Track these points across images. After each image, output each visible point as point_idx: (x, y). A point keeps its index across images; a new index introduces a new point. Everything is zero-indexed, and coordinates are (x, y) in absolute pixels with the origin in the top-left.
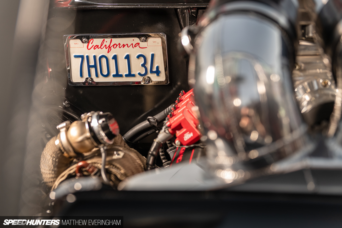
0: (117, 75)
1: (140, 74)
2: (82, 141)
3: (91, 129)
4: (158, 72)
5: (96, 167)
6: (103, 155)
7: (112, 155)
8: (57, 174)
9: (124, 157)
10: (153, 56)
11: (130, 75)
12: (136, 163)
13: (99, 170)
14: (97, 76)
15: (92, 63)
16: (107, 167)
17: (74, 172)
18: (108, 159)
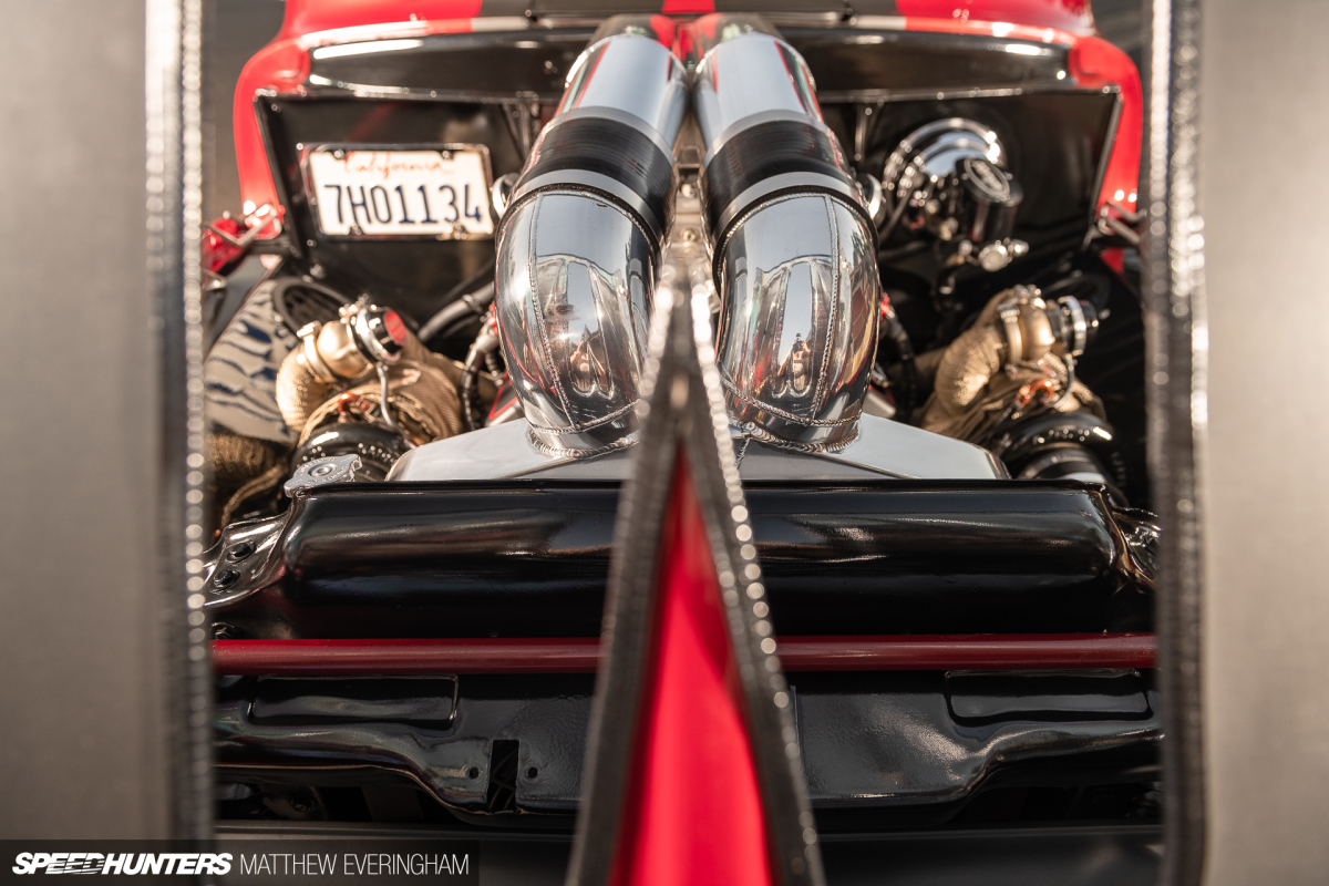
0: (406, 221)
1: (447, 220)
2: (344, 359)
3: (357, 339)
4: (478, 216)
5: (371, 402)
6: (383, 380)
7: (402, 377)
8: (308, 411)
9: (419, 380)
10: (467, 187)
11: (428, 220)
12: (443, 389)
13: (378, 407)
14: (369, 220)
15: (358, 199)
16: (391, 400)
17: (336, 409)
18: (393, 385)
